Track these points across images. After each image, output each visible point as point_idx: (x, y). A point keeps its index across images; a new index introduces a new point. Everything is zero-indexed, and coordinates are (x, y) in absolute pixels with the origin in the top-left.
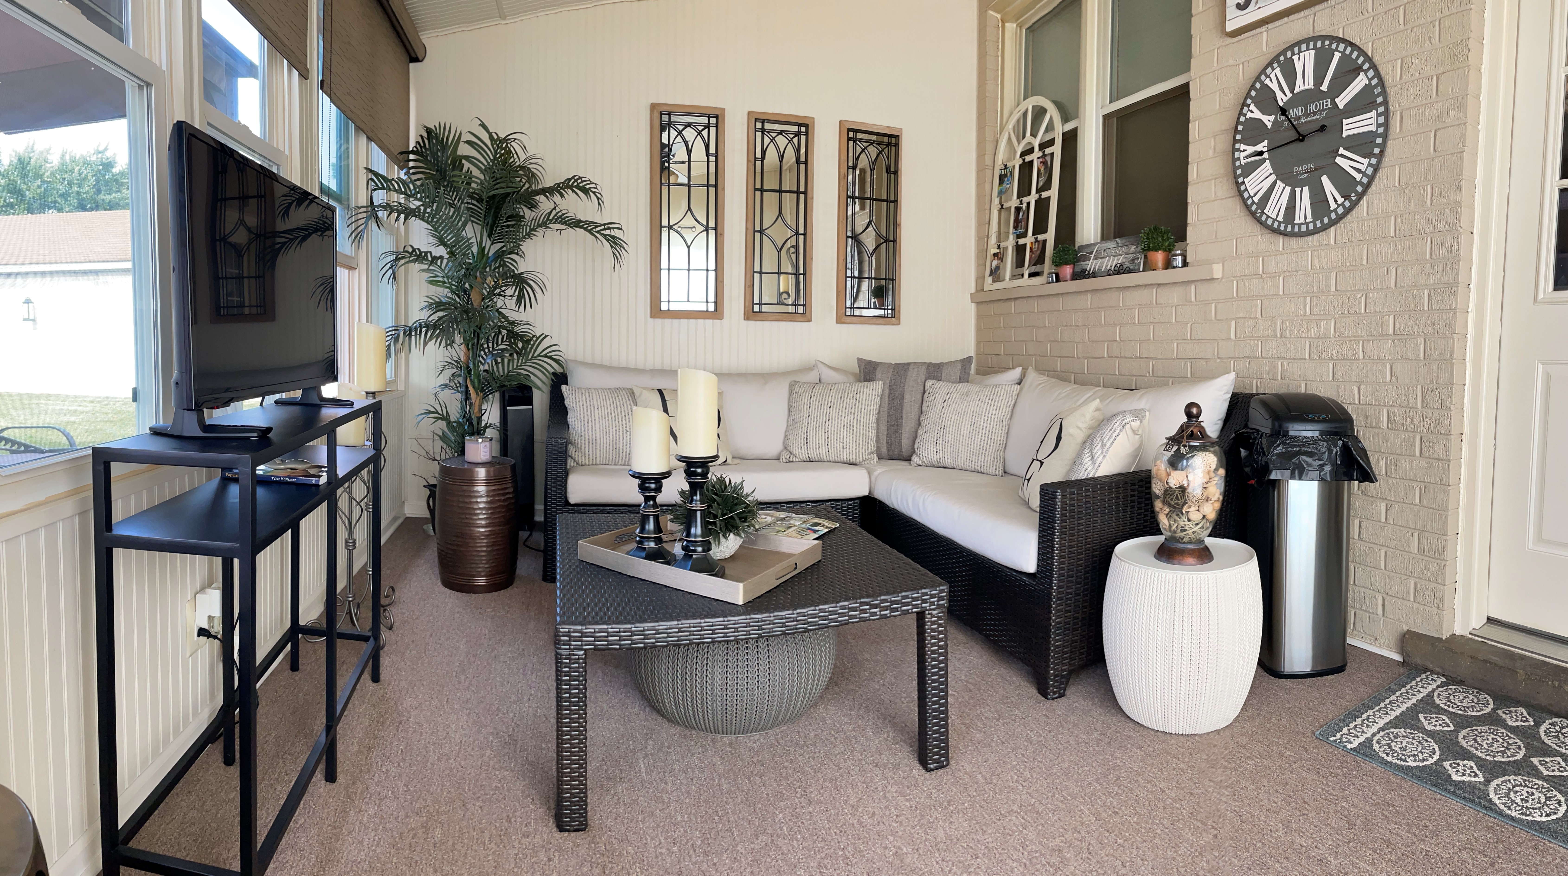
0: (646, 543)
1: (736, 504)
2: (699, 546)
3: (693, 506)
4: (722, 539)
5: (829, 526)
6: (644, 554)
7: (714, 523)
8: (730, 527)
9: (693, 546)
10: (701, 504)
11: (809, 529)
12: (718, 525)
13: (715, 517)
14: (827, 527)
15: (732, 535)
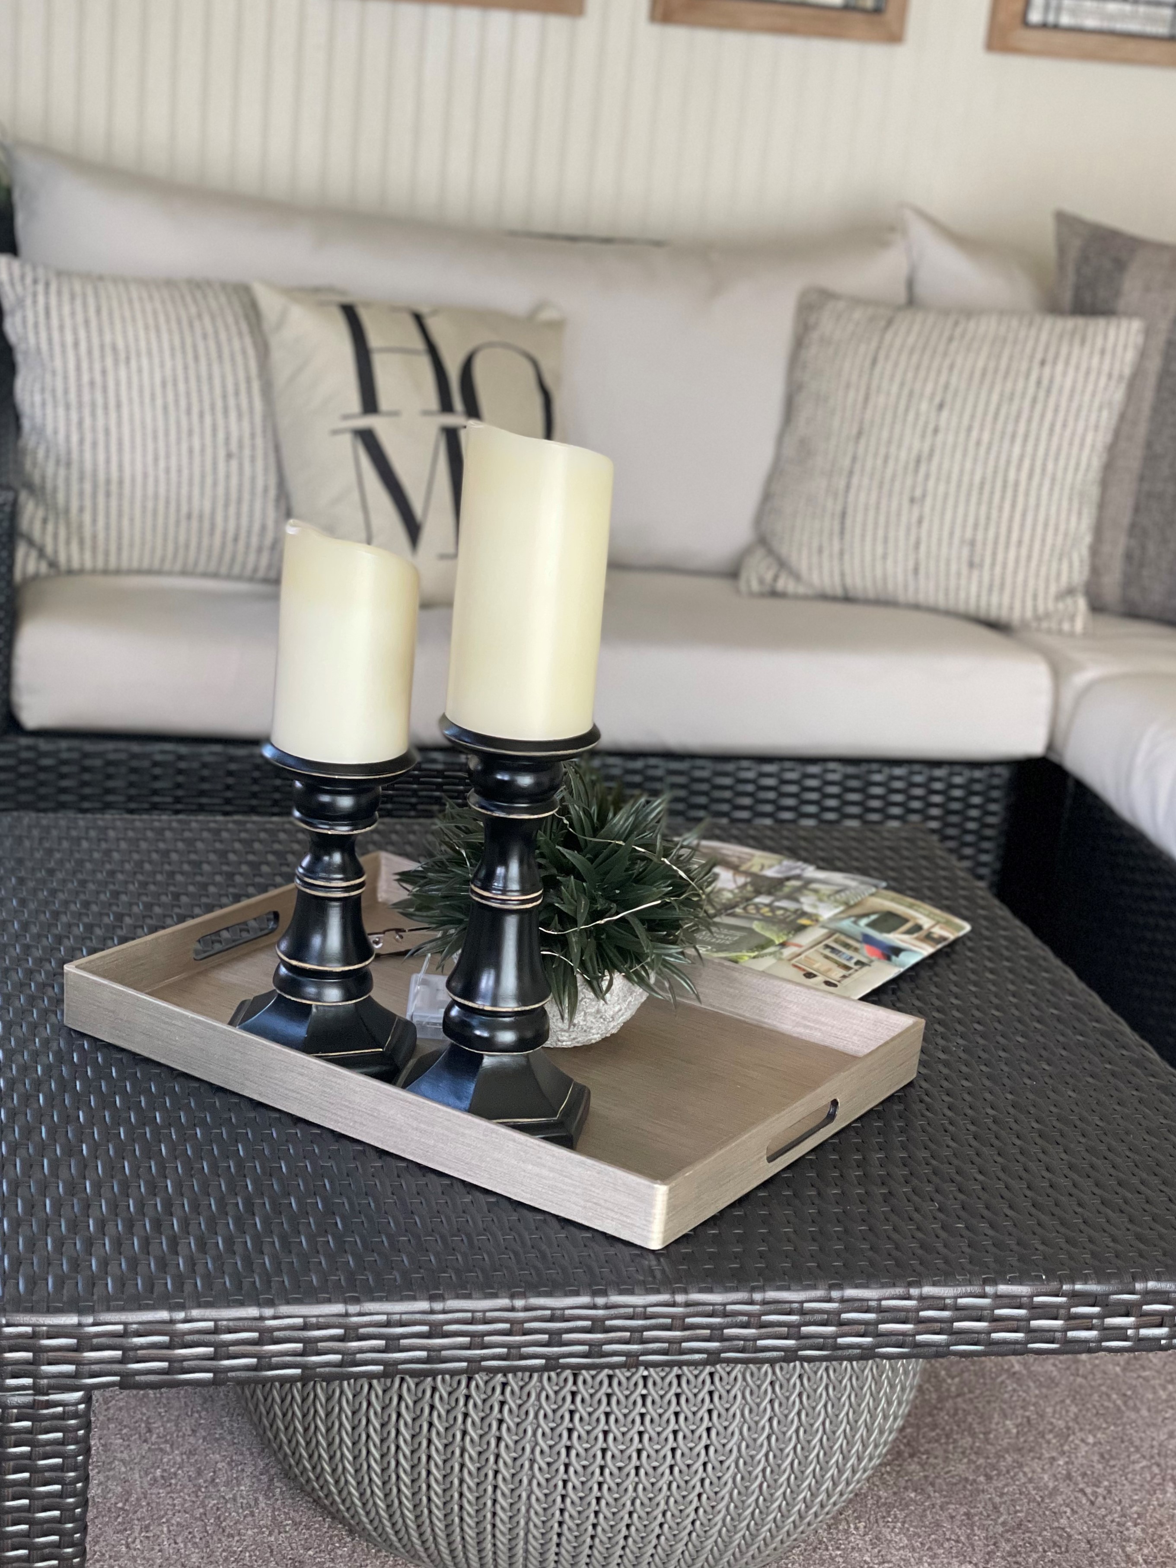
0: (311, 990)
1: (639, 879)
2: (506, 1027)
3: (493, 898)
4: (585, 994)
5: (938, 931)
6: (300, 1031)
7: (562, 943)
8: (612, 953)
9: (484, 1026)
10: (523, 892)
11: (867, 939)
12: (575, 949)
13: (567, 920)
14: (929, 938)
15: (619, 980)
